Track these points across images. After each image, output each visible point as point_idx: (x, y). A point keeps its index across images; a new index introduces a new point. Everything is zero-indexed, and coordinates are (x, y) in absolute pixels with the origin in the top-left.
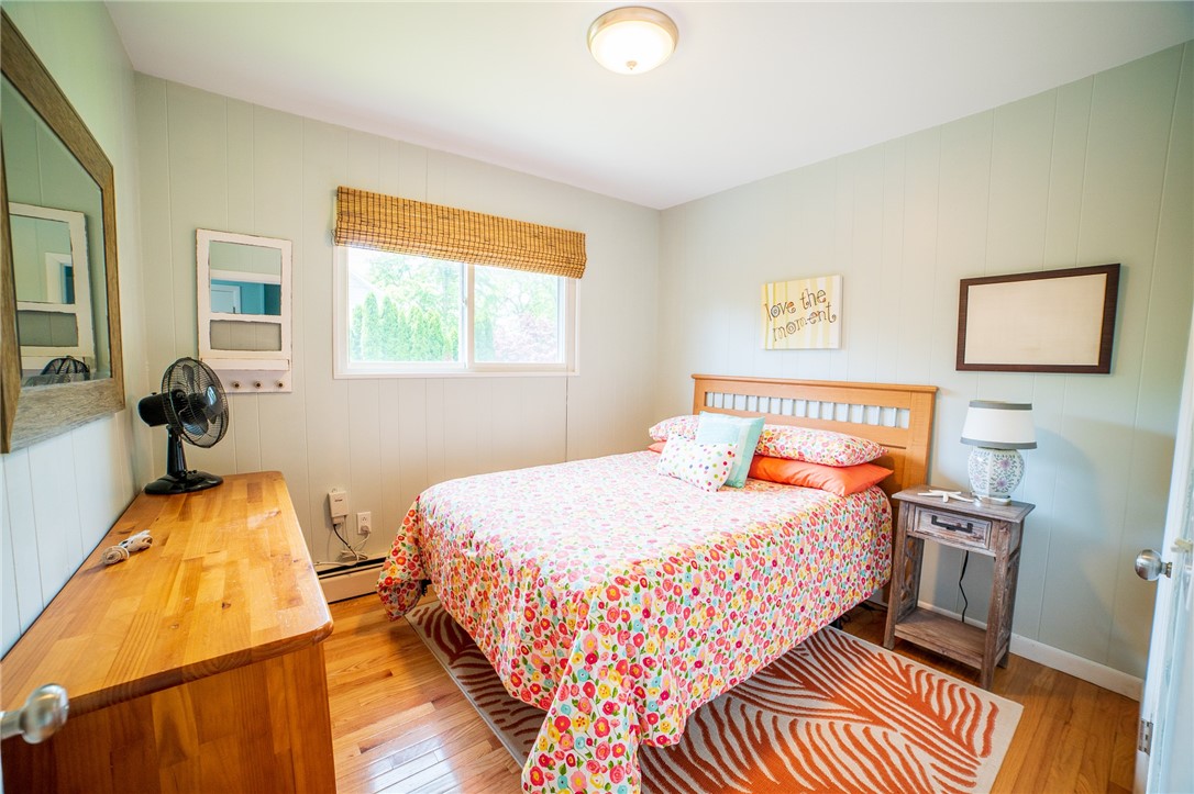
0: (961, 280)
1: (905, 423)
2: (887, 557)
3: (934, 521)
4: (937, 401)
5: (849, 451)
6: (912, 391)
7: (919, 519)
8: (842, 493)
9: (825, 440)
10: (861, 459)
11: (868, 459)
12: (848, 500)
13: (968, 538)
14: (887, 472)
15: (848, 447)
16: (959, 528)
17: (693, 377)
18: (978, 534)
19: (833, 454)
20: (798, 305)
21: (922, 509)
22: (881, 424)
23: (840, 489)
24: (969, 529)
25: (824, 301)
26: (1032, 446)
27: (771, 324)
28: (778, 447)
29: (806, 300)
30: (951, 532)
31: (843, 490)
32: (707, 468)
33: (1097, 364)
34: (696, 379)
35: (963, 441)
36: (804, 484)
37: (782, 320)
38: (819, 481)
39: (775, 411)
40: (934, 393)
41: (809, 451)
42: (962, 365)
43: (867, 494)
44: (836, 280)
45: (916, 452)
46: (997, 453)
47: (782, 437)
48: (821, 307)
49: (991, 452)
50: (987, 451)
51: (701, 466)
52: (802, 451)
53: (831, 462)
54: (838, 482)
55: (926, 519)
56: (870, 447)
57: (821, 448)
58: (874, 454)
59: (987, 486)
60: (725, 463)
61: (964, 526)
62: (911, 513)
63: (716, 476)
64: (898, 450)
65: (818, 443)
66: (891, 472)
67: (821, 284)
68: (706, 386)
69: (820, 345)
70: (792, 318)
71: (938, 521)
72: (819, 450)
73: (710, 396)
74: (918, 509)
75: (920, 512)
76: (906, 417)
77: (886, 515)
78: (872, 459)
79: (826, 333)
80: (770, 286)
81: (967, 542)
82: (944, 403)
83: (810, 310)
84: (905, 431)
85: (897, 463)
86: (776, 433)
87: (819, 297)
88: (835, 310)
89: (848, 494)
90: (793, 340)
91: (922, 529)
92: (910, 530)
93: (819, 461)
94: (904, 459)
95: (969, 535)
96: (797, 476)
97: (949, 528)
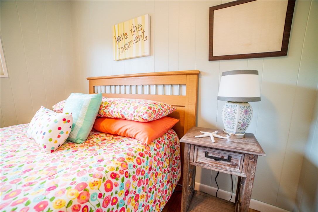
0: (210, 8)
1: (184, 93)
2: (179, 168)
3: (207, 155)
4: (200, 79)
5: (151, 111)
6: (187, 74)
7: (197, 154)
8: (146, 142)
9: (136, 104)
10: (160, 115)
11: (165, 114)
12: (151, 146)
13: (228, 165)
14: (176, 121)
15: (150, 108)
16: (222, 159)
17: (88, 79)
18: (235, 162)
19: (140, 114)
20: (129, 33)
21: (199, 148)
22: (172, 94)
23: (145, 139)
24: (229, 159)
25: (141, 29)
26: (258, 99)
27: (117, 46)
28: (110, 111)
29: (133, 30)
30: (217, 162)
31: (147, 139)
32: (44, 133)
33: (280, 50)
34: (89, 80)
35: (219, 98)
36: (125, 135)
37: (122, 43)
38: (132, 134)
39: (123, 92)
40: (198, 74)
41: (126, 113)
42: (212, 58)
43: (166, 137)
44: (147, 17)
45: (190, 108)
46: (241, 105)
47: (113, 105)
48: (140, 33)
49: (238, 105)
50: (235, 104)
51: (41, 132)
52: (122, 113)
53: (140, 119)
54: (144, 134)
55: (201, 154)
56: (166, 107)
57: (133, 110)
58: (168, 111)
59: (235, 127)
60: (60, 128)
61: (226, 157)
62: (192, 150)
63: (51, 140)
64: (181, 107)
65: (132, 107)
66: (178, 120)
67: (139, 20)
68: (94, 83)
69: (140, 55)
70: (127, 41)
71: (209, 155)
72: (132, 112)
73: (96, 88)
74: (196, 148)
75: (198, 149)
76: (184, 88)
77: (177, 145)
78: (167, 114)
79: (142, 47)
80: (116, 26)
81: (228, 168)
82: (203, 80)
83: (135, 36)
84: (184, 97)
85: (181, 116)
86: (110, 103)
87: (139, 28)
88: (147, 34)
89: (151, 142)
90: (128, 54)
91: (199, 160)
92: (192, 161)
93: (133, 119)
94: (184, 112)
95: (229, 163)
96: (120, 131)
97: (216, 159)
